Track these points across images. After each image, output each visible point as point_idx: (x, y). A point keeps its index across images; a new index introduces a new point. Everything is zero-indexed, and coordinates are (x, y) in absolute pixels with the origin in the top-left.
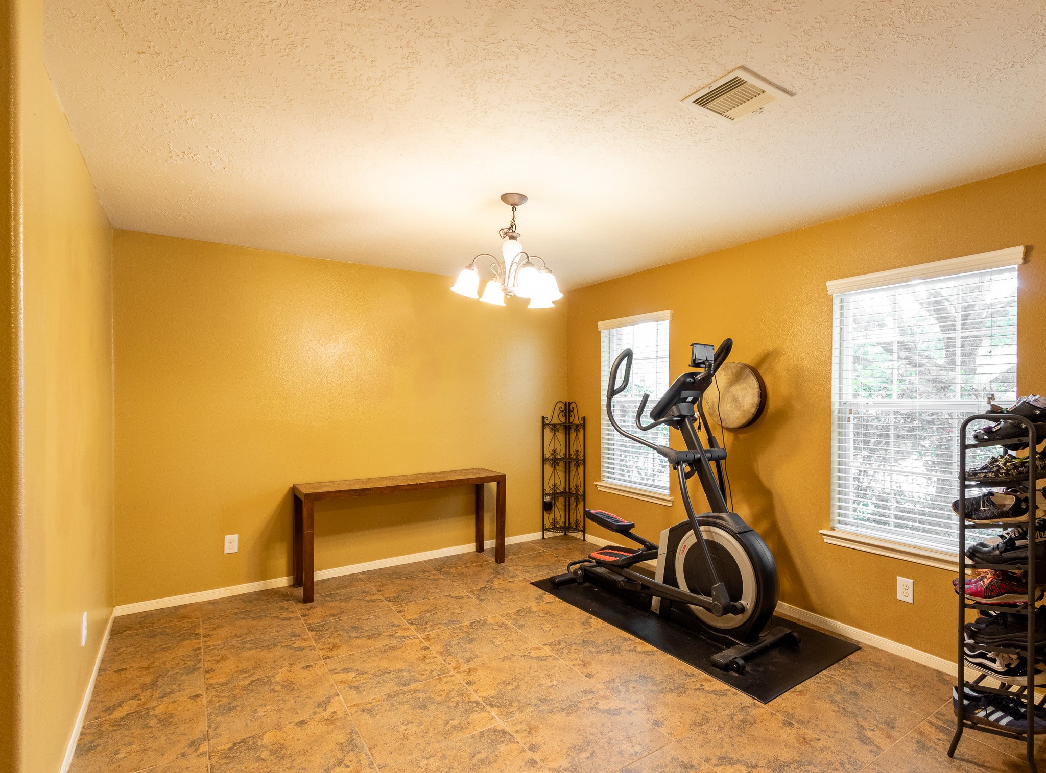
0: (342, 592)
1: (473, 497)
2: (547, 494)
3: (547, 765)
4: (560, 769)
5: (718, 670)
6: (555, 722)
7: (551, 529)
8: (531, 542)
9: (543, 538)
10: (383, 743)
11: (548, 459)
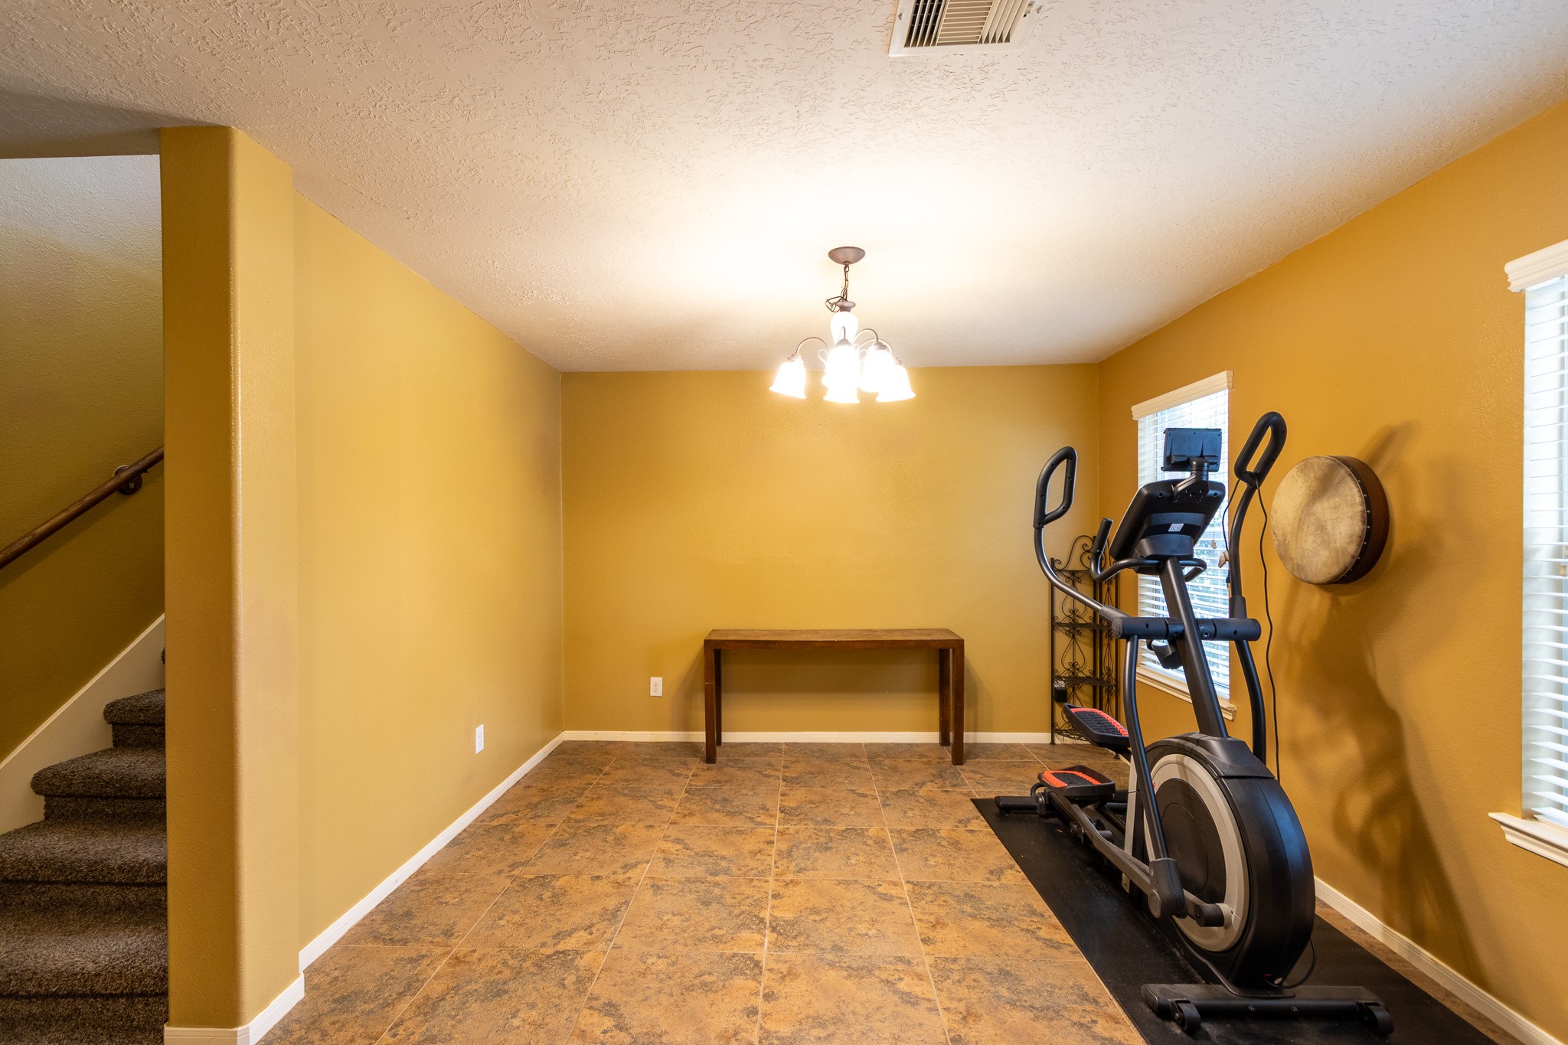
0: (748, 760)
1: (937, 666)
2: (1060, 678)
3: (765, 1022)
4: (774, 1035)
5: (1148, 1010)
6: (824, 979)
7: (1066, 731)
8: (1028, 746)
9: (1053, 743)
10: (639, 924)
11: (1060, 624)
